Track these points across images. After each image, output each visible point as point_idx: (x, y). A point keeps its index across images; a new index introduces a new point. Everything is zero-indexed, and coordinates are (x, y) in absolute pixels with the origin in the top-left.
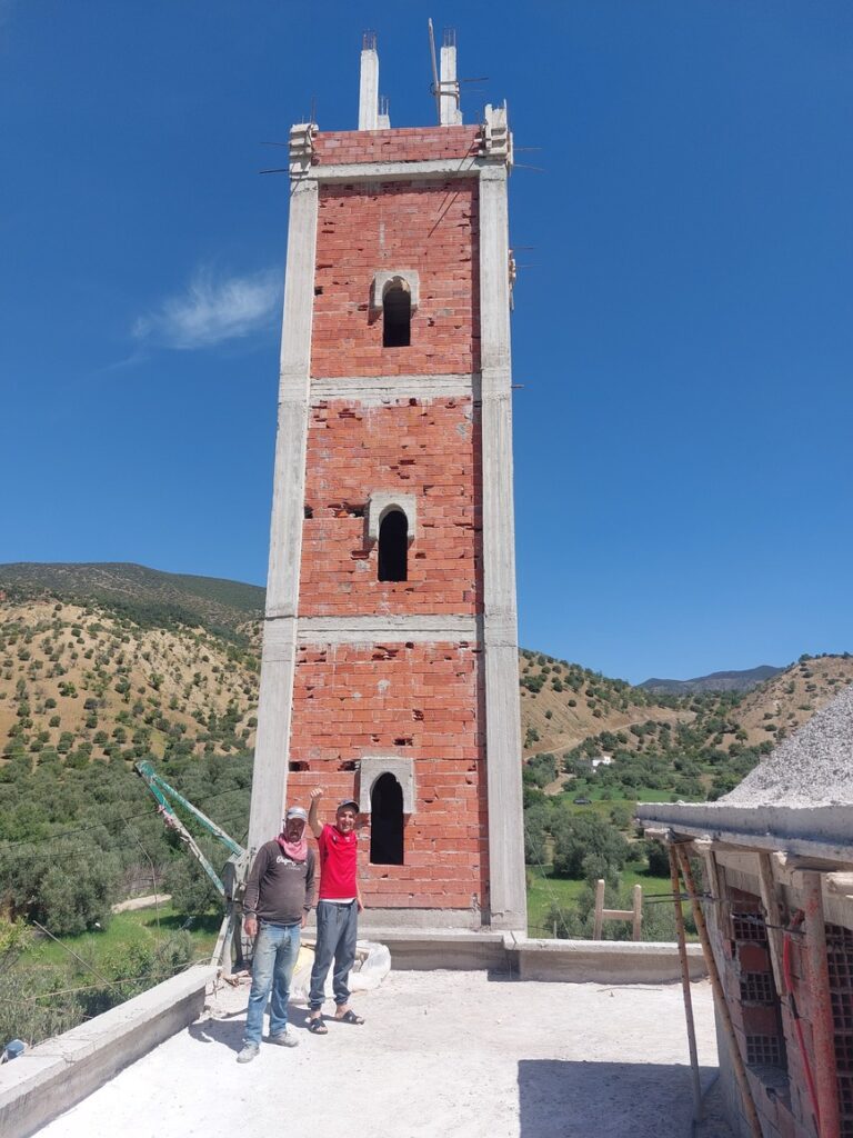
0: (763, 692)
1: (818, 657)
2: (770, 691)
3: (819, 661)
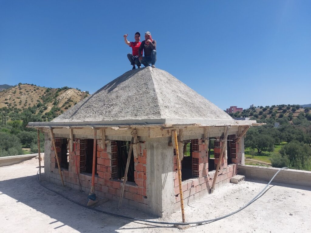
0: (5, 92)
1: (24, 84)
2: (8, 92)
3: (24, 85)
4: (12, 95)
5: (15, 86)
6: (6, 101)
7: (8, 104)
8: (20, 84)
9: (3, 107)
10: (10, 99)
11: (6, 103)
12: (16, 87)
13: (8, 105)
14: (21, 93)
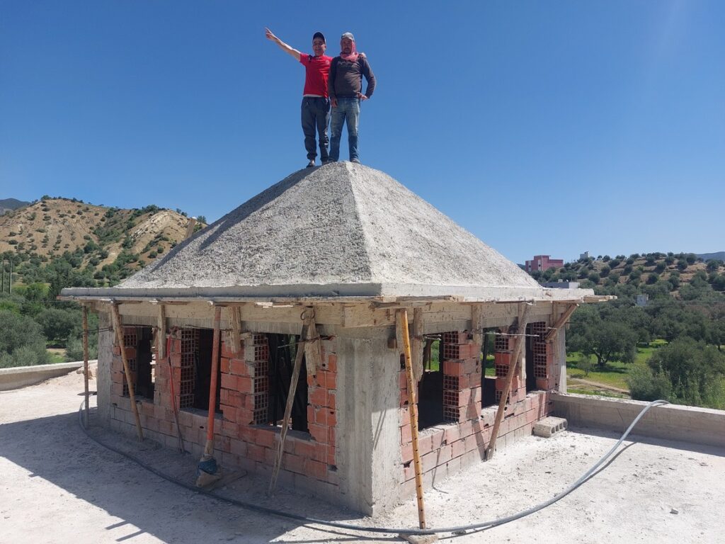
0: (11, 217)
1: (55, 199)
2: (16, 217)
3: (55, 201)
4: (26, 223)
5: (34, 203)
6: (11, 238)
7: (17, 245)
8: (45, 198)
9: (5, 251)
10: (21, 233)
11: (12, 243)
12: (36, 206)
13: (16, 247)
14: (47, 218)
